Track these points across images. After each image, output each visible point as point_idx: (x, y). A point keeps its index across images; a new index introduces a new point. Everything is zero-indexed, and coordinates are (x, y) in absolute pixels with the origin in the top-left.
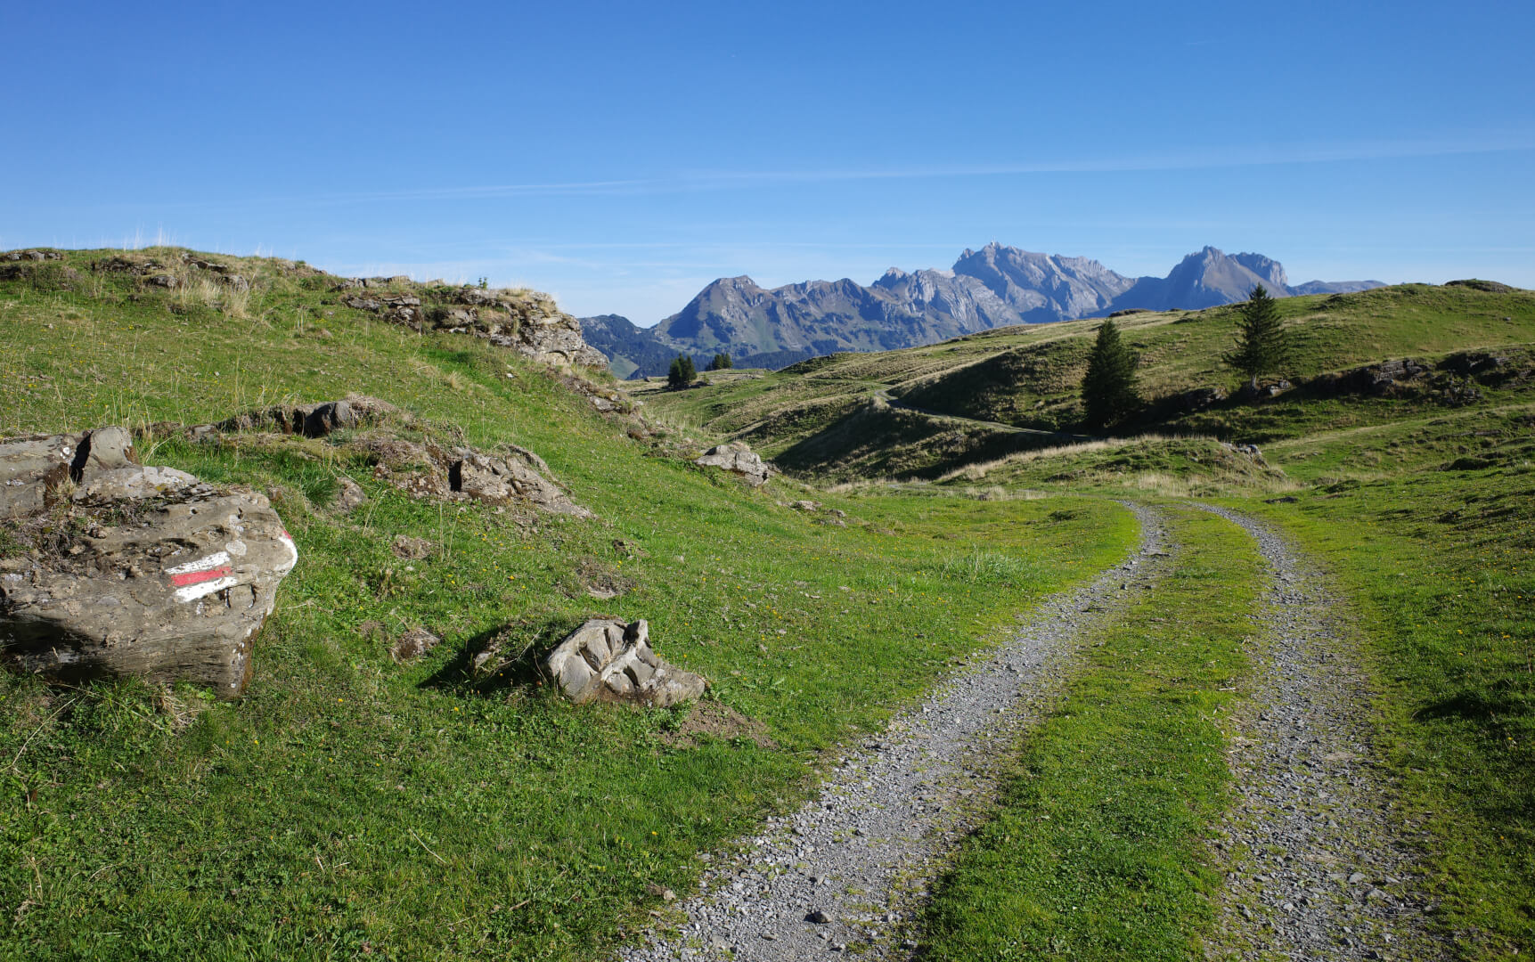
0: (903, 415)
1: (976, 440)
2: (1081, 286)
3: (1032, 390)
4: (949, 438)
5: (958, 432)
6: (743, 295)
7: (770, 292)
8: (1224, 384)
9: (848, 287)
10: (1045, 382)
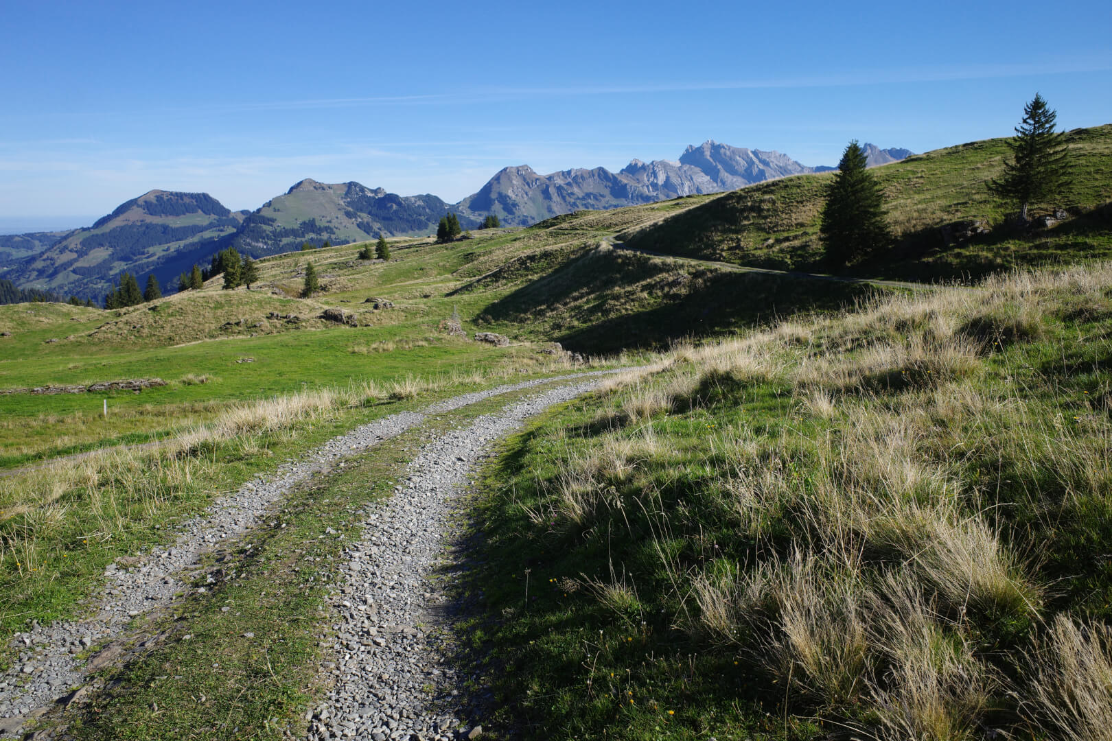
0: (626, 256)
1: (700, 280)
2: (773, 173)
3: (759, 228)
4: (671, 279)
5: (681, 272)
6: (524, 179)
7: (544, 177)
8: (985, 217)
9: (602, 173)
10: (774, 219)
